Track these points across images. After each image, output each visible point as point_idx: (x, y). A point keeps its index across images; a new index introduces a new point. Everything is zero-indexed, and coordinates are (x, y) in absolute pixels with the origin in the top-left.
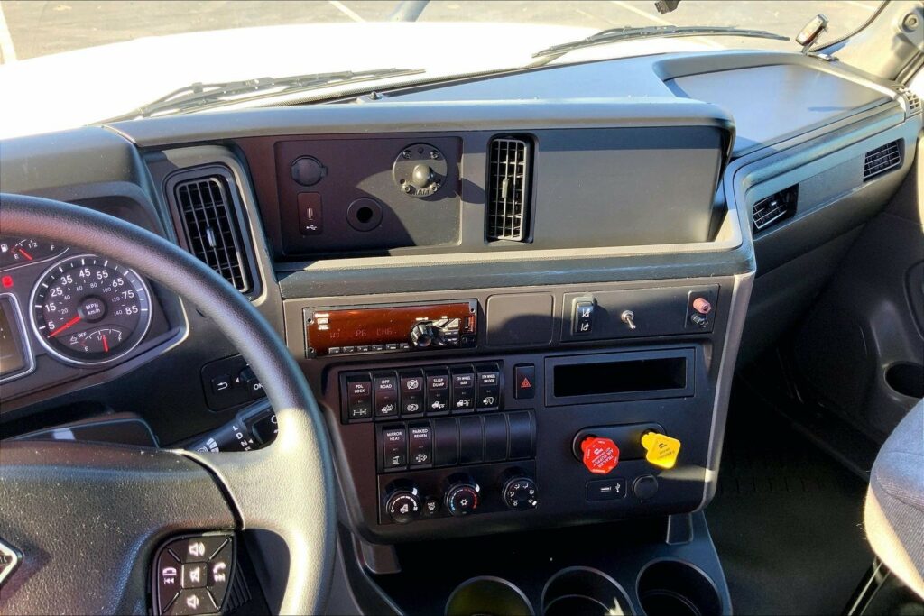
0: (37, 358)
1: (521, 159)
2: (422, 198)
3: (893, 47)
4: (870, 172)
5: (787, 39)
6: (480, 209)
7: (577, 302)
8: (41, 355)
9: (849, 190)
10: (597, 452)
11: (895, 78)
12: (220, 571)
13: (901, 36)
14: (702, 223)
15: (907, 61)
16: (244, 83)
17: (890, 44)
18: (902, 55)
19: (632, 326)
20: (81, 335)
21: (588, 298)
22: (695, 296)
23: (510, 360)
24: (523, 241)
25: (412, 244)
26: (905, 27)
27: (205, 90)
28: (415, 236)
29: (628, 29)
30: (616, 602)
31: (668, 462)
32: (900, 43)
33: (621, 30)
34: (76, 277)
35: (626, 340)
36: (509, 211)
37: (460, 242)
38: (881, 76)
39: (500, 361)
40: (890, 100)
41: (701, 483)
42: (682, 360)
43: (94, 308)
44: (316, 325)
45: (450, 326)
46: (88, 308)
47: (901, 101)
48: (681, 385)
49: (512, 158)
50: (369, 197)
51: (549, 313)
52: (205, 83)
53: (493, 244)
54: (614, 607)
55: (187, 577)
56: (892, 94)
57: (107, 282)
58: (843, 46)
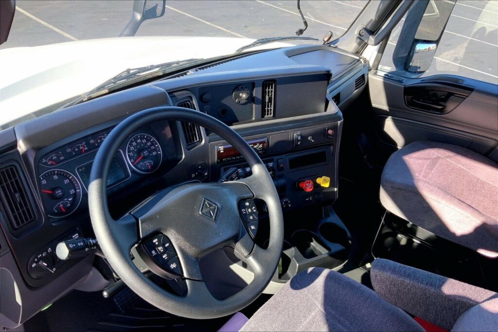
0: (132, 172)
1: (272, 88)
2: (242, 105)
3: (356, 42)
4: (357, 86)
5: (318, 40)
6: (260, 106)
7: (296, 134)
8: (133, 171)
9: (352, 93)
10: (307, 185)
11: (358, 53)
12: (254, 209)
13: (358, 38)
14: (323, 106)
15: (361, 46)
16: (145, 68)
17: (355, 40)
18: (359, 44)
19: (313, 141)
20: (141, 164)
21: (299, 133)
22: (328, 130)
23: (275, 158)
24: (273, 117)
25: (238, 121)
26: (360, 34)
27: (131, 72)
28: (239, 118)
29: (266, 39)
30: (313, 239)
31: (327, 185)
32: (359, 40)
33: (263, 39)
34: (136, 142)
35: (311, 146)
36: (268, 107)
37: (254, 119)
38: (353, 52)
39: (273, 159)
40: (358, 60)
41: (334, 192)
42: (325, 152)
43: (146, 153)
44: (220, 151)
45: (259, 147)
46: (145, 153)
47: (361, 60)
48: (325, 160)
49: (269, 89)
50: (225, 105)
51: (287, 139)
52: (131, 68)
53: (263, 119)
54: (312, 241)
55: (248, 211)
56: (358, 58)
57: (146, 143)
58: (338, 41)
